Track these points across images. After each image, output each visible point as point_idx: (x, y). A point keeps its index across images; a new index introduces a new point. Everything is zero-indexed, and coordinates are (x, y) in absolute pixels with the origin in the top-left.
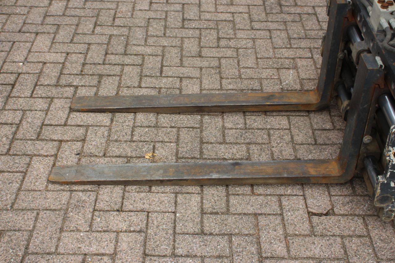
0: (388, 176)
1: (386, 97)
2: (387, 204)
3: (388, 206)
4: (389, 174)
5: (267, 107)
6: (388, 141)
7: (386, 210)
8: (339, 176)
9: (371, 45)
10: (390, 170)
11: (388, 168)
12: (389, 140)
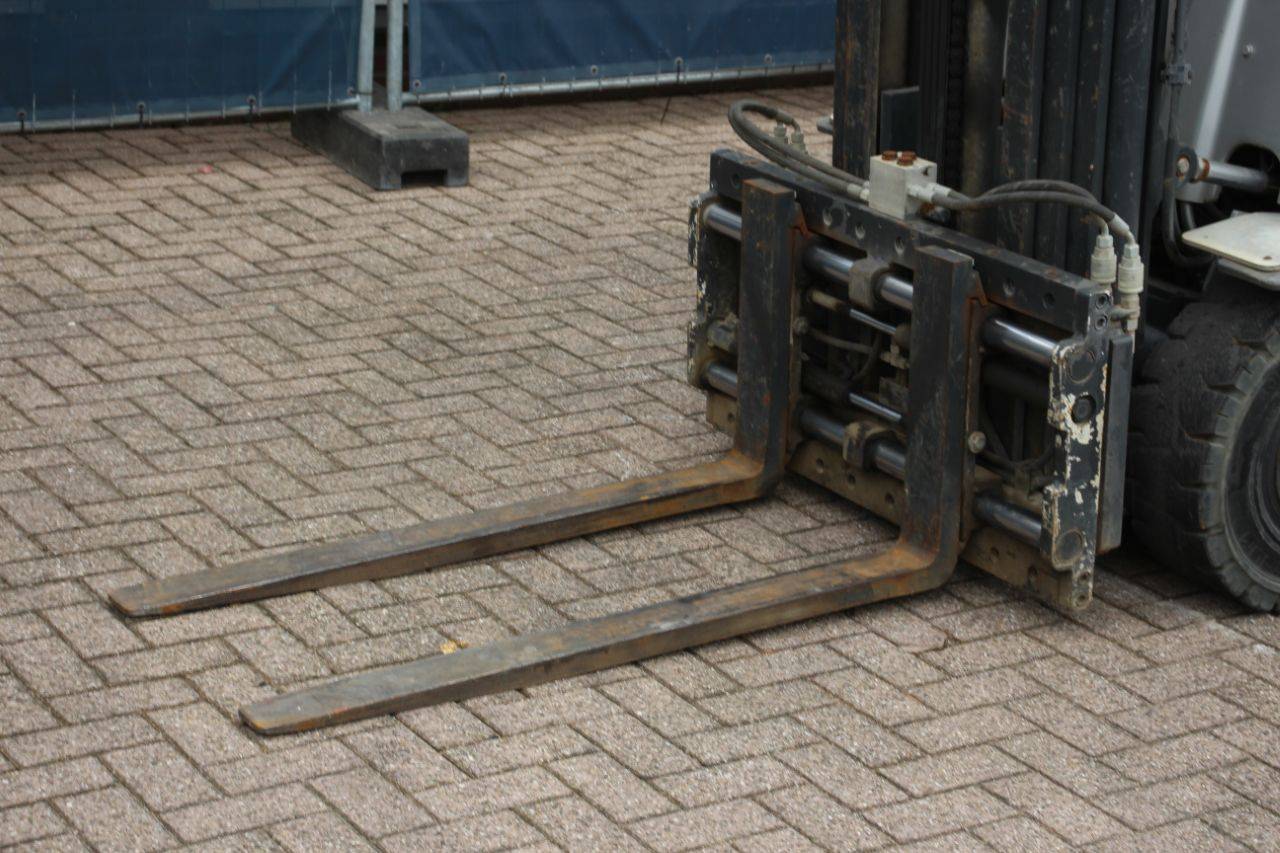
0: (1068, 475)
1: (998, 323)
2: (1075, 559)
3: (1078, 563)
4: (1069, 469)
5: (646, 508)
6: (1052, 385)
7: (1076, 576)
8: (928, 568)
9: (900, 251)
10: (1070, 458)
11: (1065, 454)
12: (1056, 381)
